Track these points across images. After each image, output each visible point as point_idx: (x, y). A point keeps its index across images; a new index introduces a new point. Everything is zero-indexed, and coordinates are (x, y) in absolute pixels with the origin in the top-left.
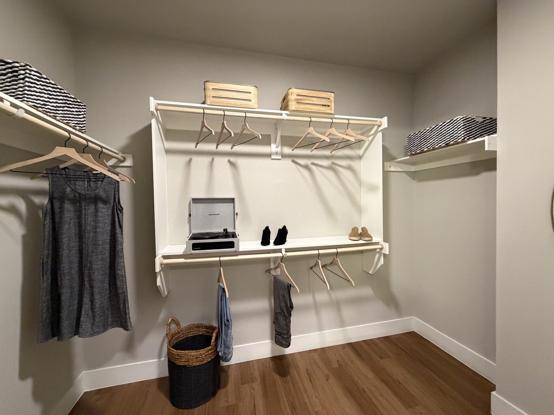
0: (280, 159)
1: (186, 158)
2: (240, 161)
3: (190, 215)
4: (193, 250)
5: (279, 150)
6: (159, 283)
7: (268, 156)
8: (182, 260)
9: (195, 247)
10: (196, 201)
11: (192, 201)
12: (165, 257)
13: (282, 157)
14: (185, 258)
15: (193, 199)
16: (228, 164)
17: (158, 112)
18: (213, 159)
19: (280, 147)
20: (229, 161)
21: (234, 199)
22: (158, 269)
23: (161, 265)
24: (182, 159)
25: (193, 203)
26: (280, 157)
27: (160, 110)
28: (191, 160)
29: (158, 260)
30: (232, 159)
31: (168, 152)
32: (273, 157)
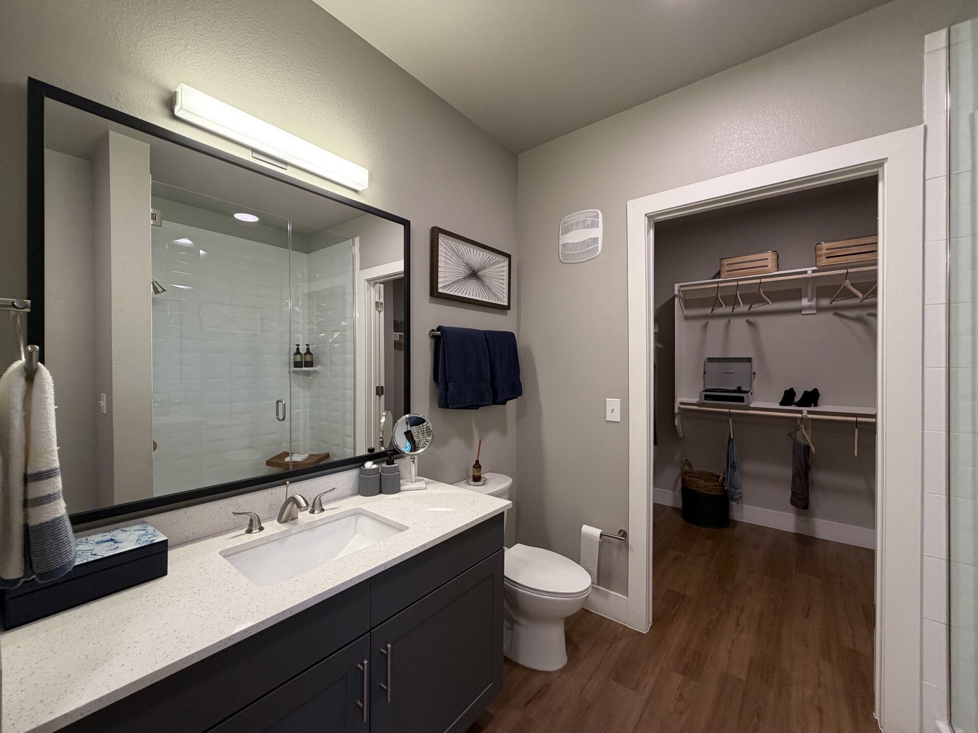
0: (815, 314)
1: (703, 322)
2: (761, 321)
3: (705, 373)
4: (705, 400)
5: (813, 303)
6: (676, 423)
7: (799, 311)
8: (696, 407)
9: (707, 397)
10: (710, 360)
11: (706, 361)
12: (682, 403)
13: (817, 311)
14: (698, 406)
15: (708, 358)
16: (746, 325)
17: (681, 292)
18: (729, 321)
19: (815, 300)
20: (747, 321)
21: (751, 358)
22: (676, 411)
23: (679, 408)
24: (699, 324)
25: (708, 362)
26: (815, 312)
27: (682, 291)
28: (707, 323)
29: (677, 406)
30: (751, 319)
31: (687, 318)
32: (803, 313)
